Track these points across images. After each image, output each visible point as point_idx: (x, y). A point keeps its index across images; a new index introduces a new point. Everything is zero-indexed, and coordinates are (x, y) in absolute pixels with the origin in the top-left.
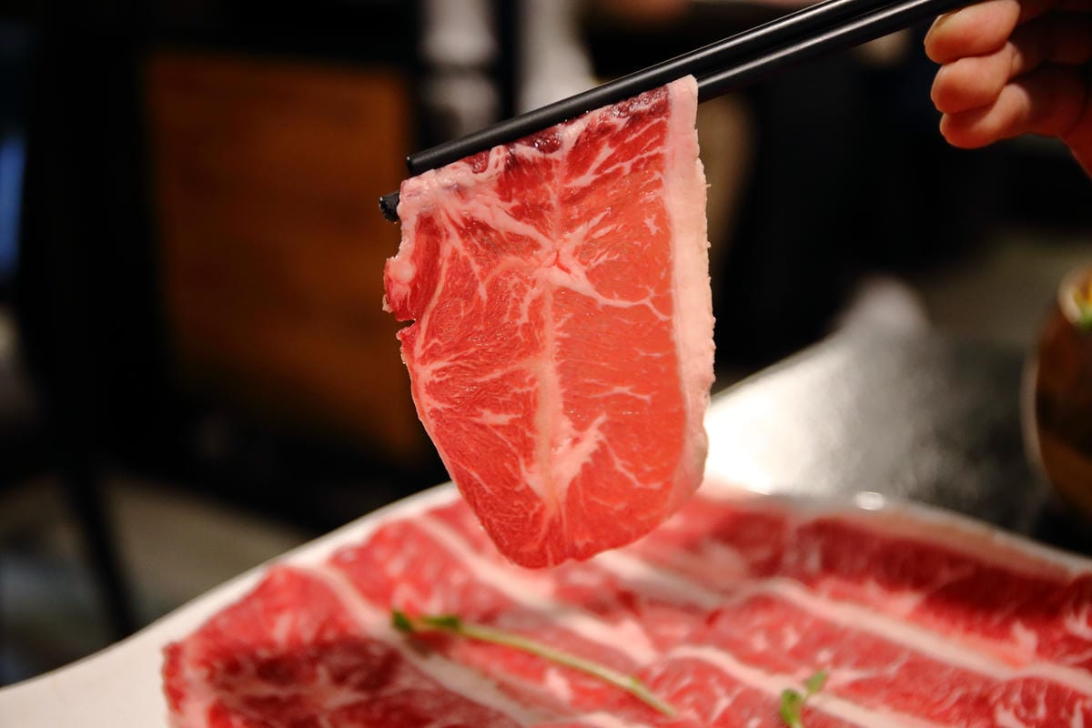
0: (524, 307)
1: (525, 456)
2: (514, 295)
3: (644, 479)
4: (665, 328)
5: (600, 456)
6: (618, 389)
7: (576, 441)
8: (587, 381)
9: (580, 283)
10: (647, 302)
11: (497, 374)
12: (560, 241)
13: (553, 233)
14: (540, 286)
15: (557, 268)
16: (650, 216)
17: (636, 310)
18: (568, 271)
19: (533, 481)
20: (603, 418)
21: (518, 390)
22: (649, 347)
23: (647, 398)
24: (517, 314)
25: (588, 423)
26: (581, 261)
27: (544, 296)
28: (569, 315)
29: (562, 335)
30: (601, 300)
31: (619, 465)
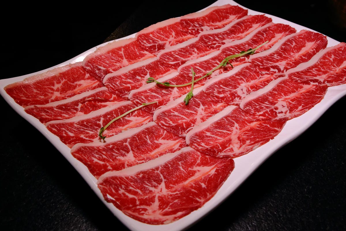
0: (175, 193)
2: (173, 196)
3: (199, 156)
4: (163, 166)
5: (199, 165)
6: (182, 169)
7: (199, 171)
8: (184, 176)
9: (163, 185)
10: (159, 172)
11: (193, 190)
12: (156, 192)
13: (154, 194)
14: (168, 193)
15: (162, 191)
16: (139, 176)
17: (162, 173)
18: (161, 189)
19: (213, 172)
20: (190, 169)
21: (194, 185)
22: (169, 168)
23: (180, 163)
24: (177, 194)
25: (193, 171)
26: (158, 187)
27: (170, 191)
28: (171, 185)
29: (177, 185)
30: (164, 180)
31: (199, 161)
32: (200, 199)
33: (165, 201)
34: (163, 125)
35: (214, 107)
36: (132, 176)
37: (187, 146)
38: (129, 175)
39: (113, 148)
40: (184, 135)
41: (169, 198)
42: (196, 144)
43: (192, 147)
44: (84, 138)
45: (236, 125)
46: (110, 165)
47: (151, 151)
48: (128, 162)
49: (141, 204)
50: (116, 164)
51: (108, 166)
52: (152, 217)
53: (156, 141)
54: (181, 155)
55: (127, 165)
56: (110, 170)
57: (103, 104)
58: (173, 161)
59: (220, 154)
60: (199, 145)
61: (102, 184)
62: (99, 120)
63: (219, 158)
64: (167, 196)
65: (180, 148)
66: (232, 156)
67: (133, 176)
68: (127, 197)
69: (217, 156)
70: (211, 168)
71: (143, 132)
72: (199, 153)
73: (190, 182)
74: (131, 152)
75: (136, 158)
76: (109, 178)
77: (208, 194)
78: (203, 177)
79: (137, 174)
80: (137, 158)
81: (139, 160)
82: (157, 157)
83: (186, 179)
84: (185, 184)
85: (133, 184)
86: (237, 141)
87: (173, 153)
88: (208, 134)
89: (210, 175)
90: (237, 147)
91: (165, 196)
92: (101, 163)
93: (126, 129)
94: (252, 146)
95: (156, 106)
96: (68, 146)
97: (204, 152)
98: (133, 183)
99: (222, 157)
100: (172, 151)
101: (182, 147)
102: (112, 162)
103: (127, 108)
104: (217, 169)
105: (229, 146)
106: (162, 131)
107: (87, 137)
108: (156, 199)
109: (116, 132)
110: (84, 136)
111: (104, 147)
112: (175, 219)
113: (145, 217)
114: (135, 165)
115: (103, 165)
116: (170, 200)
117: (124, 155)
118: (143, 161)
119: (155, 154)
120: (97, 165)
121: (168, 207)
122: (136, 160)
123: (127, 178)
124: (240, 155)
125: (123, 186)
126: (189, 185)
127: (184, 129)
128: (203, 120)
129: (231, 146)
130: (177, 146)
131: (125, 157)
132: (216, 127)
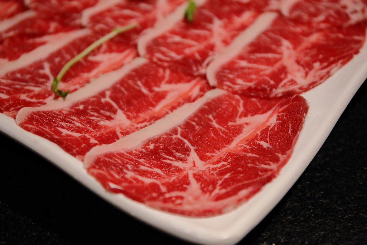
0: (219, 165)
1: (268, 129)
2: (218, 170)
3: (238, 101)
4: (182, 126)
5: (245, 115)
6: (217, 126)
7: (247, 124)
8: (224, 136)
9: (193, 156)
10: (179, 136)
11: (250, 155)
12: (186, 169)
13: (185, 173)
14: (207, 166)
15: (196, 165)
16: (149, 148)
17: (185, 138)
18: (193, 162)
19: (273, 121)
20: (230, 124)
21: (248, 147)
22: (193, 127)
23: (210, 117)
24: (223, 166)
25: (238, 125)
26: (186, 160)
27: (209, 163)
28: (208, 154)
29: (217, 151)
30: (192, 148)
31: (241, 109)
32: (269, 164)
33: (207, 179)
34: (160, 60)
35: (238, 21)
36: (138, 148)
37: (214, 88)
38: (133, 149)
39: (86, 109)
40: (202, 71)
41: (212, 174)
42: (228, 83)
43: (222, 88)
44: (28, 99)
45: (286, 43)
46: (92, 136)
47: (154, 106)
48: (121, 128)
49: (169, 191)
50: (102, 135)
51: (90, 139)
52: (198, 206)
53: (156, 89)
54: (208, 104)
55: (122, 133)
56: (95, 145)
57: (38, 40)
58: (196, 115)
59: (275, 91)
60: (235, 84)
61: (93, 167)
62: (42, 68)
63: (276, 98)
64: (207, 172)
65: (202, 93)
66: (298, 90)
67: (140, 149)
68: (143, 182)
69: (272, 96)
70: (268, 116)
71: (129, 77)
72: (237, 97)
73: (240, 143)
74: (120, 112)
75: (131, 120)
76: (101, 157)
77: (280, 155)
78: (259, 132)
79: (145, 145)
80: (134, 120)
81: (138, 123)
82: (167, 113)
83: (229, 141)
84: (232, 149)
85: (143, 162)
86: (296, 67)
87: (193, 104)
88: (243, 63)
89: (269, 126)
90: (302, 77)
91: (204, 172)
92: (77, 135)
93: (96, 76)
94: (328, 69)
95: (137, 31)
96: (8, 115)
97: (246, 94)
98: (143, 160)
99: (280, 95)
100: (189, 100)
101: (205, 92)
102: (92, 132)
103: (86, 42)
104: (278, 116)
105: (286, 77)
106: (161, 71)
107: (32, 98)
108: (192, 179)
109: (80, 84)
110: (27, 96)
111: (71, 110)
112: (240, 201)
113: (187, 207)
114: (134, 131)
115: (80, 137)
116: (215, 177)
117: (109, 118)
118: (145, 123)
119: (162, 109)
120: (71, 139)
121: (218, 188)
122: (132, 123)
123: (131, 153)
124: (311, 87)
125: (129, 166)
126: (239, 148)
127: (199, 63)
128: (226, 43)
129: (290, 77)
130: (196, 92)
131: (112, 121)
132: (253, 52)
